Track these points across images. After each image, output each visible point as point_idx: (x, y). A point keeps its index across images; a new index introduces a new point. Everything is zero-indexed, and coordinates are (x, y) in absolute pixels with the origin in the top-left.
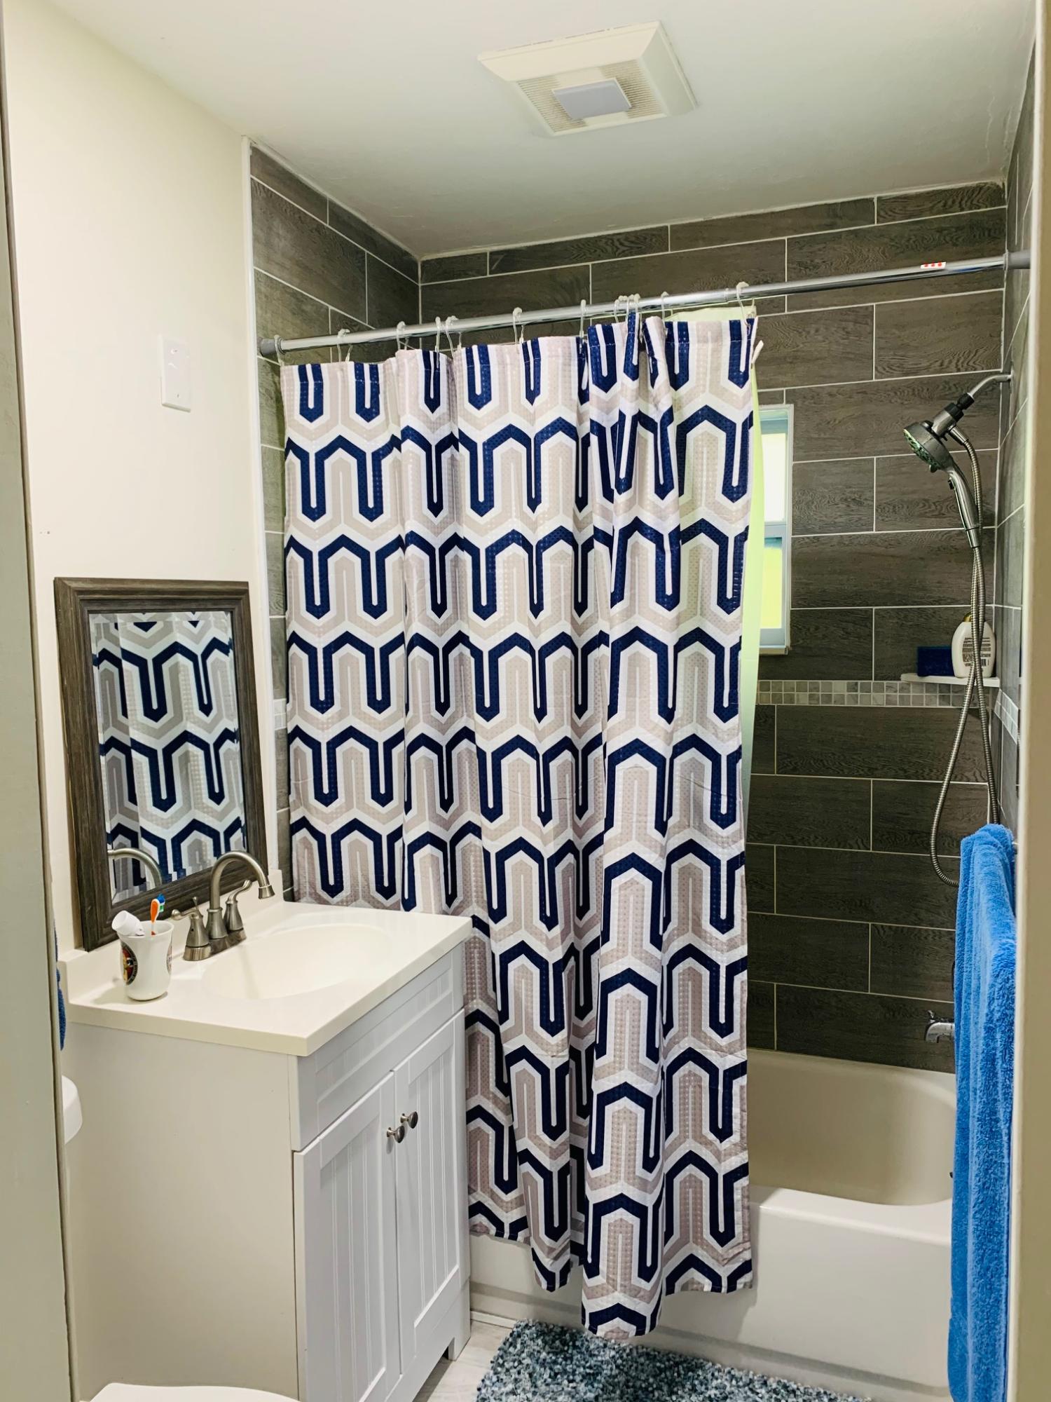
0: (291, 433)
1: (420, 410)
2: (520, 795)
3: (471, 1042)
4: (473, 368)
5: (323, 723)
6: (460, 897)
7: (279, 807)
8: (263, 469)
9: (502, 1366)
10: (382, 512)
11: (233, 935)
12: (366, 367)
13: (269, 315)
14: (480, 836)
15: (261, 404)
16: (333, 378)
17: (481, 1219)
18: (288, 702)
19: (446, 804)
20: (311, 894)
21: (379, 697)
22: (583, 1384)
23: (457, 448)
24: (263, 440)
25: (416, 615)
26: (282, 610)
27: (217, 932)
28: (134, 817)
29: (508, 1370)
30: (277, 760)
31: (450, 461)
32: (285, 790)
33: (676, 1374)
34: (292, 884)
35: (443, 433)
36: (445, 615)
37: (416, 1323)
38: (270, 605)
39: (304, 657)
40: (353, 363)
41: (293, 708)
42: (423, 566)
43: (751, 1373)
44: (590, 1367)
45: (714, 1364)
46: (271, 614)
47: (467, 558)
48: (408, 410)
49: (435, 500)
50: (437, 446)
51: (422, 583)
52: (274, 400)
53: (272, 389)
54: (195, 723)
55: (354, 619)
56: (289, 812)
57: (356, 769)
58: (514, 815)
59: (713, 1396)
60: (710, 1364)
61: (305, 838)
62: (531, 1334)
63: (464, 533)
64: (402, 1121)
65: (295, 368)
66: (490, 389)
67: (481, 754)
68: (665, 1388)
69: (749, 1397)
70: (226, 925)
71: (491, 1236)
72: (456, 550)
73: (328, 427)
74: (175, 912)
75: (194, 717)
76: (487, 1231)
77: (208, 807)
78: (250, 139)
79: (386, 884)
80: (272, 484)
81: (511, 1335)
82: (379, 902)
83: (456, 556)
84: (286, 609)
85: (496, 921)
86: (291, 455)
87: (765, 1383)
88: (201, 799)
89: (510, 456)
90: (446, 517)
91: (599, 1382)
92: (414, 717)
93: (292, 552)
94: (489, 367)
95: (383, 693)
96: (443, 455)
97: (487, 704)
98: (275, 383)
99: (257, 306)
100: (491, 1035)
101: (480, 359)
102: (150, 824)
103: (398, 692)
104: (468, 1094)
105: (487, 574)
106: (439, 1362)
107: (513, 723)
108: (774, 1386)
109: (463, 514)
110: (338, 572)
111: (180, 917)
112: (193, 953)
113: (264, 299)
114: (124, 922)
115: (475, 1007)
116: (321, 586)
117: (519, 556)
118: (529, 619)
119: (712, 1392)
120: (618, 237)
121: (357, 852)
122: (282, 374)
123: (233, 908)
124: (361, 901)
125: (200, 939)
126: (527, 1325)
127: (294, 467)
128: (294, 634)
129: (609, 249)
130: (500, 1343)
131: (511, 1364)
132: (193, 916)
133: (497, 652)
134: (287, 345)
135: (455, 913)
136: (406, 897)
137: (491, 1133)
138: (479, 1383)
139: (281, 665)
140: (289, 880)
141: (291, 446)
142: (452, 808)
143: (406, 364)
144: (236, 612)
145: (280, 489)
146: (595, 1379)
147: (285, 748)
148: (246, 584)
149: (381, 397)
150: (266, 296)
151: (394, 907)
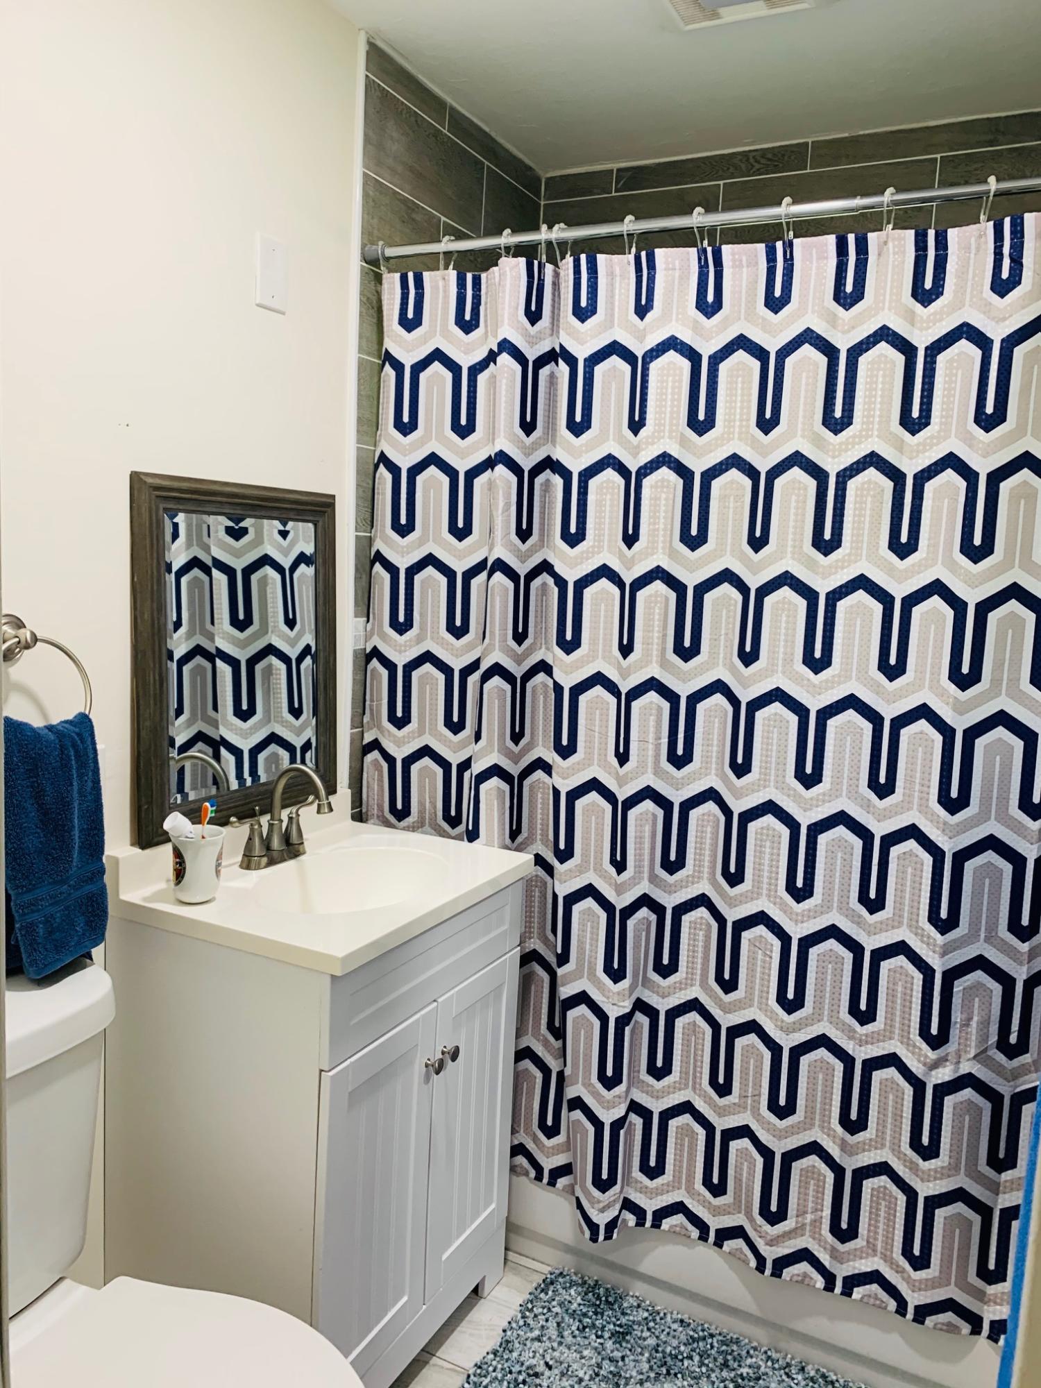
0: (390, 345)
1: (518, 322)
2: (597, 734)
3: (526, 983)
4: (580, 278)
5: (401, 646)
6: (525, 833)
7: (353, 727)
8: (359, 380)
9: (531, 1310)
10: (474, 431)
11: (291, 848)
12: (469, 276)
13: (376, 221)
14: (550, 775)
15: (361, 312)
16: (435, 288)
17: (521, 1160)
18: (368, 621)
19: (517, 737)
20: (378, 817)
21: (458, 623)
22: (611, 1342)
23: (557, 364)
24: (360, 350)
25: (499, 538)
26: (369, 527)
27: (276, 843)
28: (215, 724)
29: (536, 1316)
30: (354, 679)
31: (548, 379)
32: (360, 711)
33: (709, 1346)
34: (361, 805)
35: (544, 347)
36: (530, 542)
37: (444, 1257)
38: (357, 522)
39: (386, 577)
40: (455, 272)
41: (373, 629)
42: (510, 488)
43: (789, 1356)
44: (620, 1326)
45: (750, 1342)
46: (356, 531)
47: (558, 481)
48: (506, 321)
49: (528, 419)
50: (534, 362)
51: (508, 505)
52: (373, 308)
53: (374, 299)
54: (279, 637)
55: (439, 541)
56: (362, 733)
57: (431, 694)
58: (589, 754)
59: (745, 1375)
60: (747, 1341)
61: (376, 760)
62: (565, 1283)
63: (559, 455)
64: (443, 1053)
65: (397, 276)
66: (596, 302)
67: (558, 689)
68: (697, 1358)
69: (783, 1381)
70: (286, 839)
71: (530, 1179)
72: (547, 474)
73: (425, 340)
74: (233, 819)
75: (280, 630)
76: (527, 1174)
77: (287, 721)
78: (367, 33)
79: (453, 813)
80: (369, 396)
81: (544, 1281)
82: (444, 831)
83: (548, 481)
84: (372, 526)
85: (562, 862)
86: (387, 367)
87: (803, 1369)
88: (281, 712)
89: (613, 374)
90: (540, 438)
91: (628, 1342)
92: (489, 645)
93: (382, 468)
94: (597, 278)
95: (462, 619)
96: (541, 371)
97: (569, 637)
98: (377, 292)
99: (363, 210)
100: (546, 977)
101: (588, 269)
102: (230, 733)
103: (477, 619)
104: (519, 1034)
105: (579, 500)
106: (467, 1297)
107: (594, 658)
108: (812, 1373)
109: (558, 434)
110: (426, 491)
111: (237, 824)
112: (249, 862)
113: (372, 204)
114: (175, 823)
115: (532, 947)
116: (408, 504)
117: (614, 482)
118: (620, 550)
119: (744, 1371)
120: (754, 154)
121: (426, 777)
122: (384, 281)
123: (294, 821)
124: (427, 828)
125: (258, 848)
126: (561, 1273)
127: (389, 380)
128: (378, 552)
129: (743, 166)
130: (531, 1288)
131: (540, 1310)
132: (252, 825)
133: (582, 584)
134: (391, 252)
135: (518, 849)
136: (470, 828)
137: (539, 1075)
138: (505, 1324)
139: (364, 584)
140: (357, 800)
141: (389, 358)
142: (523, 742)
143: (508, 273)
144: (320, 524)
145: (375, 402)
146: (624, 1338)
147: (363, 668)
148: (333, 497)
149: (482, 308)
150: (374, 201)
151: (458, 838)
